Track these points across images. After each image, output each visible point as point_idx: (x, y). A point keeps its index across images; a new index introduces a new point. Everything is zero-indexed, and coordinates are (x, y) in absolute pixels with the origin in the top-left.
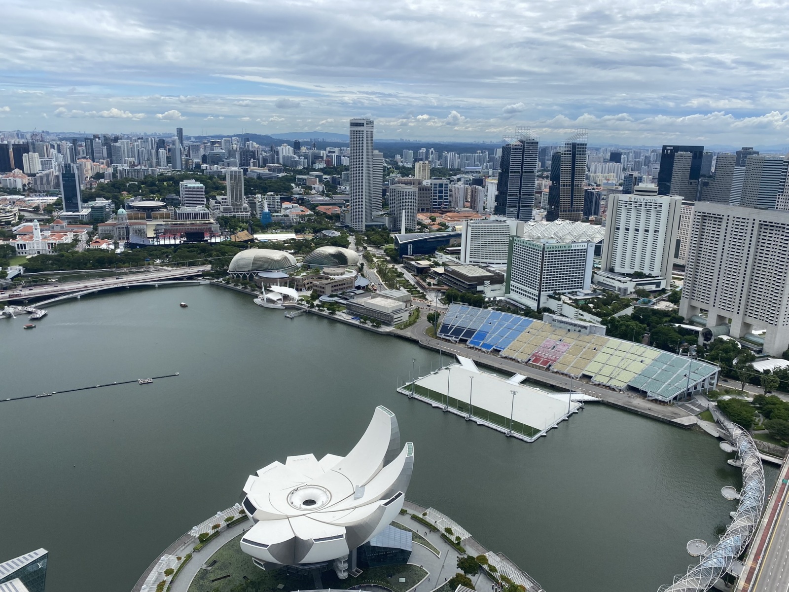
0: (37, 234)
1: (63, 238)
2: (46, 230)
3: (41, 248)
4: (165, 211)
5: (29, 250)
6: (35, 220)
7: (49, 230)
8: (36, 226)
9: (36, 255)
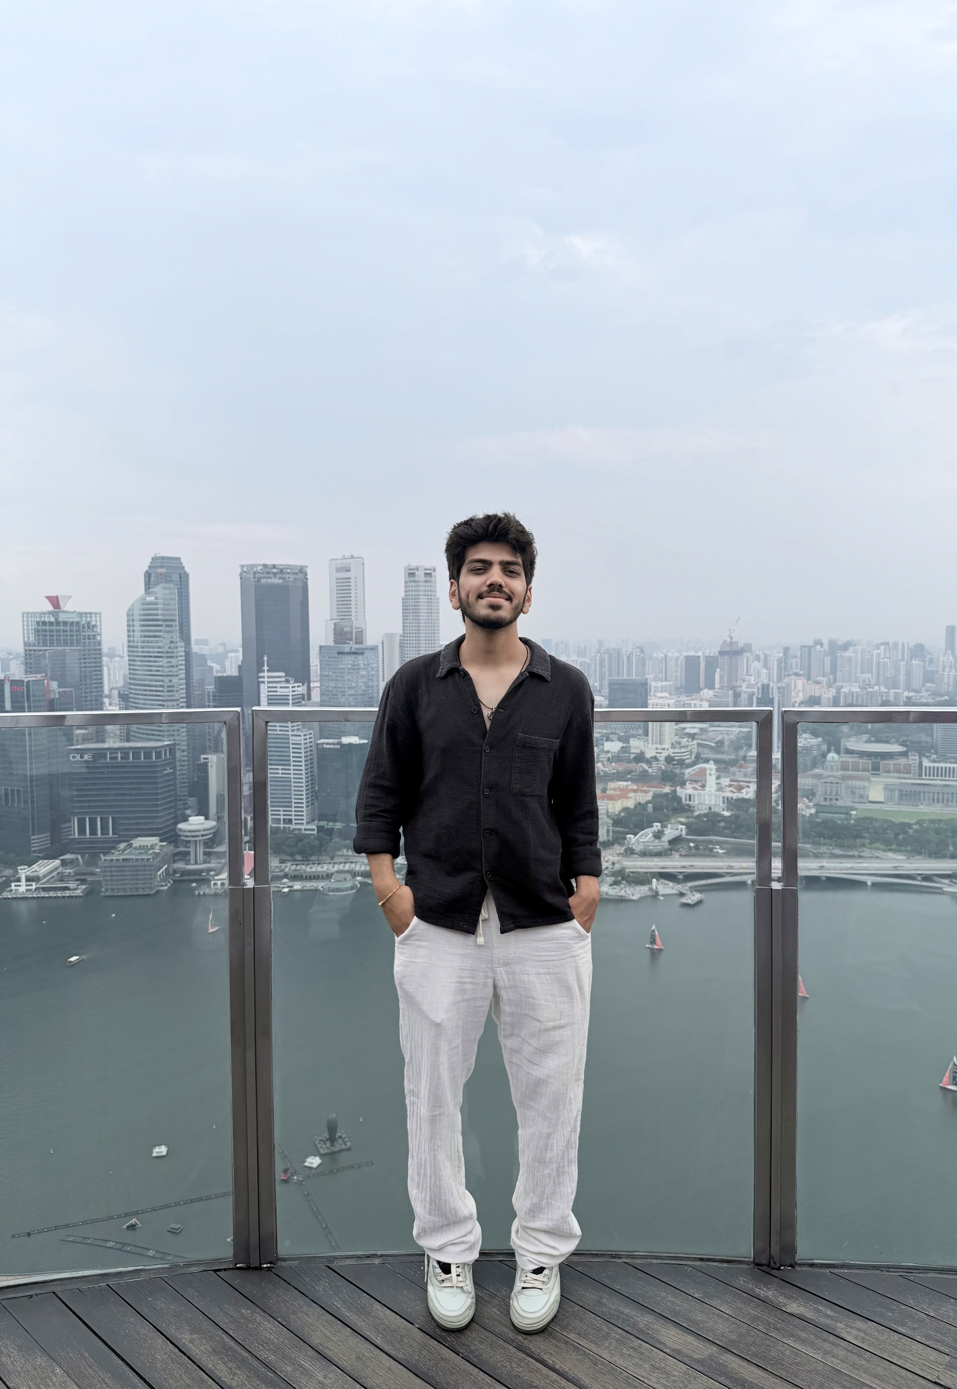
0: (711, 781)
1: (744, 791)
2: (725, 777)
3: (713, 803)
4: (902, 761)
5: (699, 804)
6: (711, 762)
7: (729, 777)
8: (711, 770)
9: (706, 811)
